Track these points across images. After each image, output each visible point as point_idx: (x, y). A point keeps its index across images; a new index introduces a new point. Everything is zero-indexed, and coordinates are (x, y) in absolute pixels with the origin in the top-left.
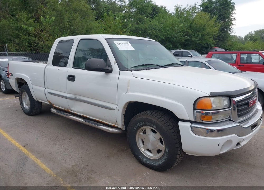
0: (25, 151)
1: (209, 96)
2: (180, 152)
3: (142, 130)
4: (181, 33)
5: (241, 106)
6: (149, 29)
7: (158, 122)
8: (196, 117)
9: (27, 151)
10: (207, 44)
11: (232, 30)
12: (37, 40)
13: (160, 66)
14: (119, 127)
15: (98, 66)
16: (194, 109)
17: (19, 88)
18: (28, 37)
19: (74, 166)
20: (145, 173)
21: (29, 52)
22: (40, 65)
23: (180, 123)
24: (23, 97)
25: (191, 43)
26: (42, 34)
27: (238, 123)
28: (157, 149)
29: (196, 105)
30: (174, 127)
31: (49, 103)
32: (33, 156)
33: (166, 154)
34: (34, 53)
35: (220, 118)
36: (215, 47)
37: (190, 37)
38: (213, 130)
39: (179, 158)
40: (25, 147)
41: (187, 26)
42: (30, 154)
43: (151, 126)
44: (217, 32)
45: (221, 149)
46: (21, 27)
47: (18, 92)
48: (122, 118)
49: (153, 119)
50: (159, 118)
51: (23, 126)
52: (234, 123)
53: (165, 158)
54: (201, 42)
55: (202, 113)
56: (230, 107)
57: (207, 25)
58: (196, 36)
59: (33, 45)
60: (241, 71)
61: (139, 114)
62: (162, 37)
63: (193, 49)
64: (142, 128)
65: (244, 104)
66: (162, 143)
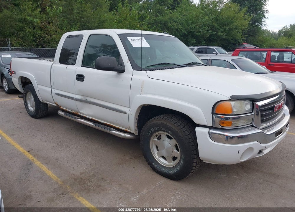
0: (30, 156)
1: (230, 100)
2: (197, 159)
3: (157, 136)
4: (205, 26)
5: (266, 110)
6: (169, 22)
7: (174, 128)
8: (214, 122)
9: (32, 157)
10: (235, 39)
11: (264, 24)
12: (43, 34)
13: (178, 65)
14: (131, 131)
15: (109, 65)
16: (213, 113)
17: (23, 87)
18: (33, 30)
19: (82, 173)
20: (159, 182)
21: (34, 47)
22: (46, 63)
23: (197, 129)
24: (27, 97)
25: (217, 39)
26: (49, 26)
27: (261, 129)
28: (172, 156)
29: (215, 110)
30: (191, 133)
31: (56, 105)
32: (39, 162)
33: (182, 162)
34: (40, 48)
35: (241, 123)
36: (244, 43)
37: (216, 32)
38: (232, 136)
39: (195, 166)
40: (29, 152)
41: (212, 19)
42: (35, 159)
43: (166, 132)
44: (247, 26)
45: (241, 157)
46: (25, 19)
47: (22, 92)
48: (135, 123)
49: (168, 124)
50: (175, 123)
51: (28, 129)
52: (257, 129)
53: (181, 165)
54: (228, 37)
55: (222, 118)
56: (252, 112)
57: (235, 18)
58: (223, 30)
59: (38, 40)
60: (271, 71)
61: (153, 119)
62: (183, 31)
63: (218, 46)
64: (157, 134)
65: (269, 109)
66: (177, 150)
